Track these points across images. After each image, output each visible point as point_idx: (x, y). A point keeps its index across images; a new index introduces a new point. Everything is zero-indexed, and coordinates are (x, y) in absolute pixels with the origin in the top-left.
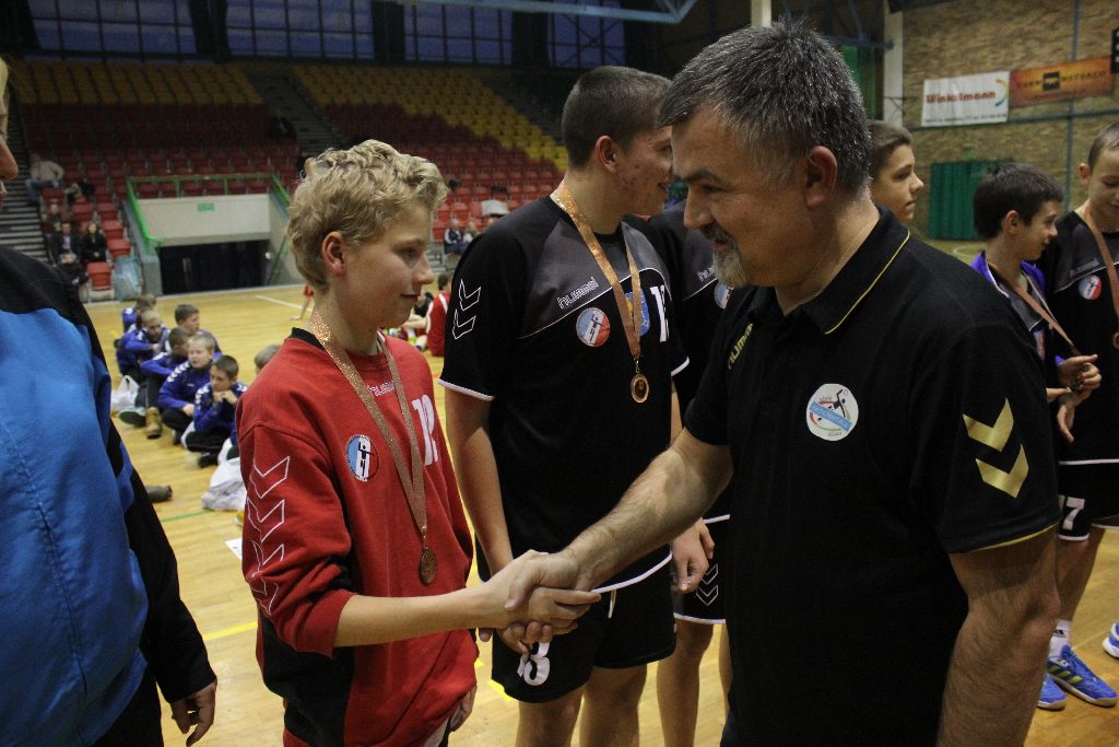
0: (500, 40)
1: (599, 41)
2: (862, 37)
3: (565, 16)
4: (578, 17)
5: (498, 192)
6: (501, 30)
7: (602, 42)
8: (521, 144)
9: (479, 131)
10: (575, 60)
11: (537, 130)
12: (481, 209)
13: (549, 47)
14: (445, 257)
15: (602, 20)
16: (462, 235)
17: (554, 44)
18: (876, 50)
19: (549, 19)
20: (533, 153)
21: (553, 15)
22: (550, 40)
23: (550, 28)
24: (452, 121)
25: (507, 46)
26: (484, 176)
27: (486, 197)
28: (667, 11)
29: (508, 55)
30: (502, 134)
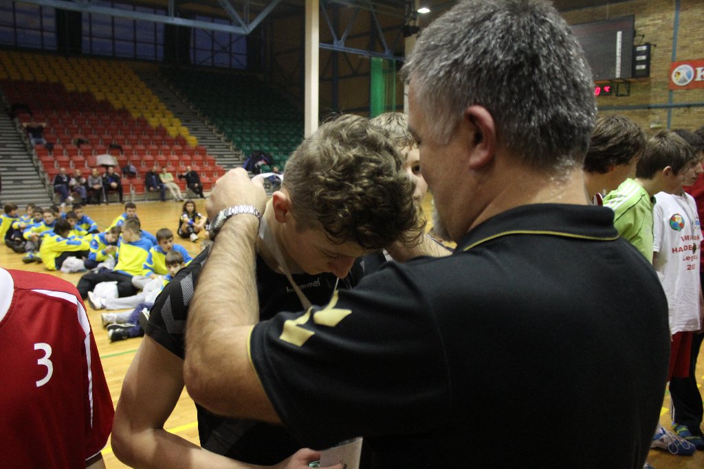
0: (156, 44)
1: (228, 49)
2: (387, 52)
3: (204, 31)
4: (213, 32)
5: (114, 149)
6: (156, 36)
7: (231, 49)
8: (147, 116)
9: (117, 105)
10: (210, 60)
11: (162, 107)
12: (96, 161)
13: (192, 51)
14: (54, 195)
15: (230, 35)
16: (69, 179)
17: (195, 48)
18: (397, 62)
19: (192, 32)
20: (154, 122)
21: (195, 29)
22: (192, 45)
23: (192, 38)
24: (99, 97)
25: (160, 48)
26: (106, 136)
27: (102, 152)
28: (239, 25)
29: (161, 55)
30: (135, 108)
